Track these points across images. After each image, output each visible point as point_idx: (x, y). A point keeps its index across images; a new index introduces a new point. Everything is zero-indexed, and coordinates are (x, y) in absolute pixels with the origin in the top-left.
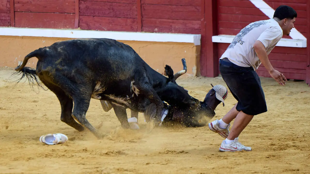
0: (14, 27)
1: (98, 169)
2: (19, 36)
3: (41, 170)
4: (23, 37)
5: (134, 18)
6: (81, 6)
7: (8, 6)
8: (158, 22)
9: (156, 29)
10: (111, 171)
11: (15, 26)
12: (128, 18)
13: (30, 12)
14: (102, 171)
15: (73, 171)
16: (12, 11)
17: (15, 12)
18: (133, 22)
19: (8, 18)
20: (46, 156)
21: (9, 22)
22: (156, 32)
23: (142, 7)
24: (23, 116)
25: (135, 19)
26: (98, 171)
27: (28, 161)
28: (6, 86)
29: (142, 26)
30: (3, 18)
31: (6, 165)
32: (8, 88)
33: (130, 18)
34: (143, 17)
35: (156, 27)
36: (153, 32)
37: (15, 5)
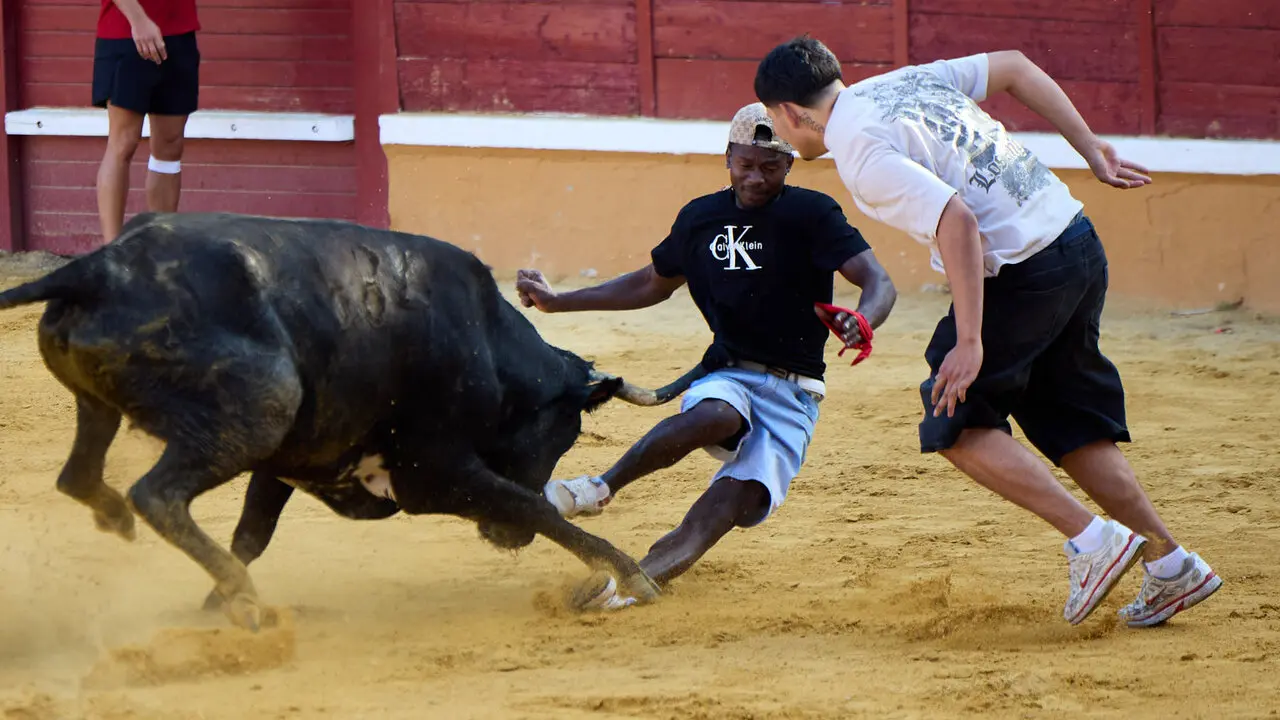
0: (652, 119)
1: (993, 680)
2: (672, 155)
3: (766, 682)
4: (688, 159)
5: (1128, 82)
6: (916, 32)
7: (630, 34)
8: (1220, 96)
9: (1215, 125)
10: (1042, 688)
11: (656, 113)
12: (1102, 80)
13: (714, 56)
14: (1008, 686)
15: (892, 688)
16: (646, 55)
17: (659, 61)
18: (1124, 97)
19: (629, 83)
20: (788, 626)
21: (632, 100)
22: (1213, 136)
23: (1159, 39)
24: (691, 472)
25: (1132, 85)
26: (990, 686)
27: (714, 646)
28: (622, 350)
29: (1159, 112)
30: (611, 83)
31: (628, 664)
32: (630, 359)
33: (1112, 80)
34: (1161, 78)
35: (1216, 116)
36: (1200, 134)
37: (660, 31)
